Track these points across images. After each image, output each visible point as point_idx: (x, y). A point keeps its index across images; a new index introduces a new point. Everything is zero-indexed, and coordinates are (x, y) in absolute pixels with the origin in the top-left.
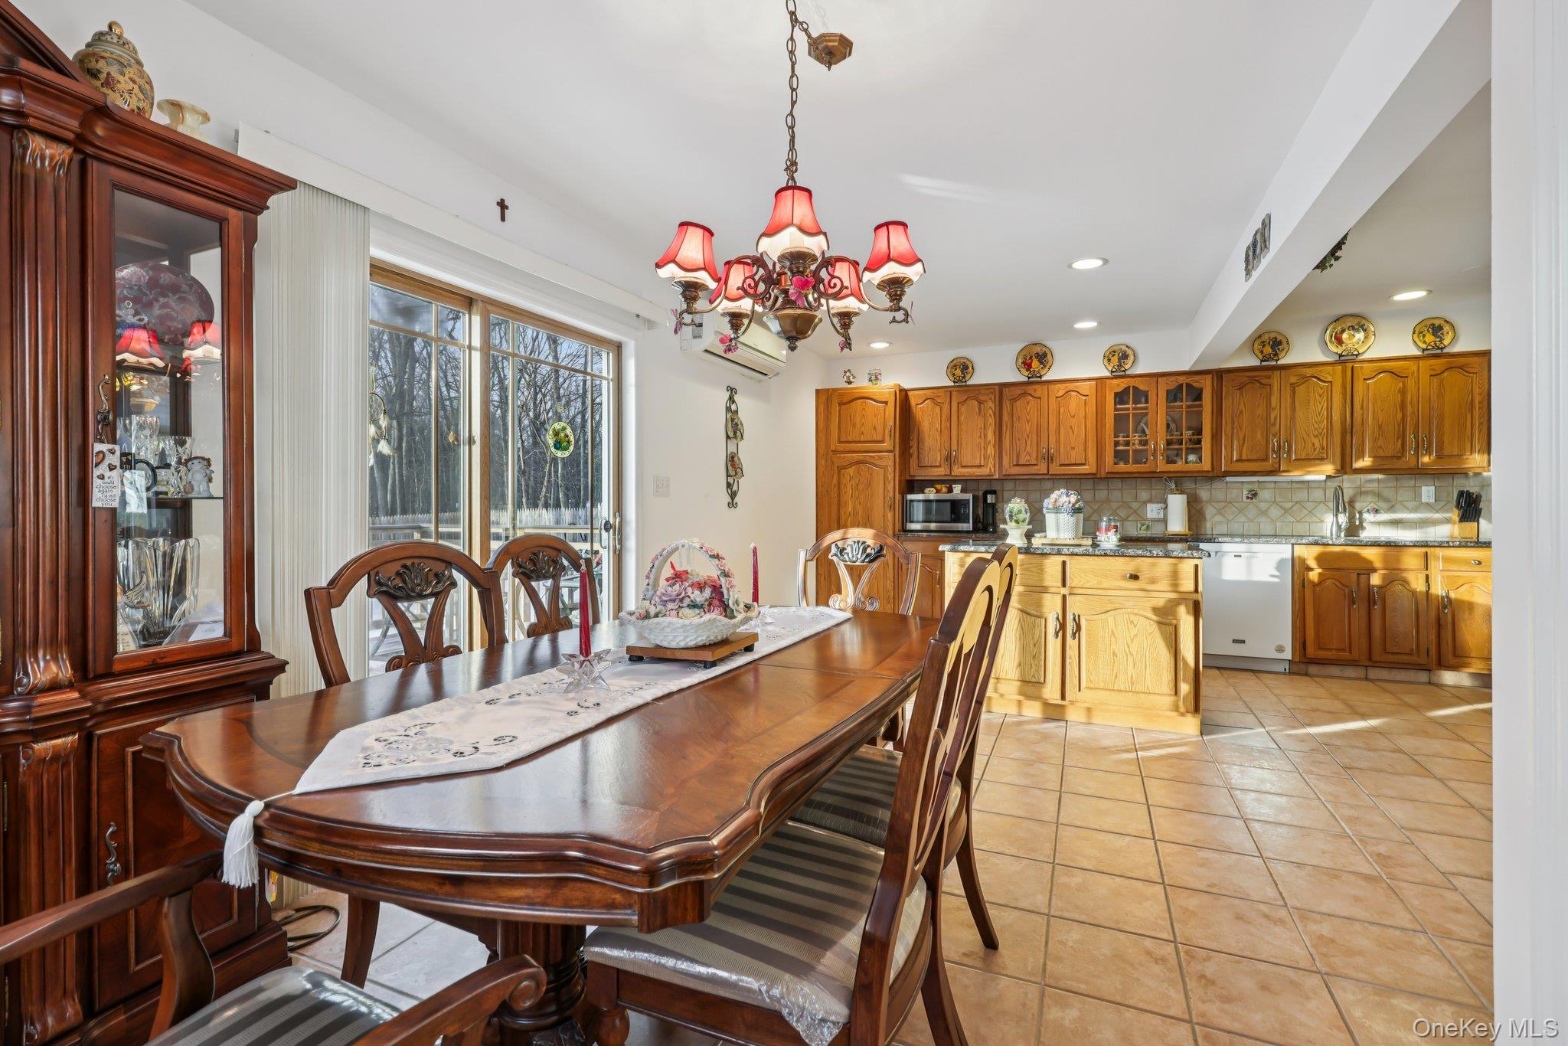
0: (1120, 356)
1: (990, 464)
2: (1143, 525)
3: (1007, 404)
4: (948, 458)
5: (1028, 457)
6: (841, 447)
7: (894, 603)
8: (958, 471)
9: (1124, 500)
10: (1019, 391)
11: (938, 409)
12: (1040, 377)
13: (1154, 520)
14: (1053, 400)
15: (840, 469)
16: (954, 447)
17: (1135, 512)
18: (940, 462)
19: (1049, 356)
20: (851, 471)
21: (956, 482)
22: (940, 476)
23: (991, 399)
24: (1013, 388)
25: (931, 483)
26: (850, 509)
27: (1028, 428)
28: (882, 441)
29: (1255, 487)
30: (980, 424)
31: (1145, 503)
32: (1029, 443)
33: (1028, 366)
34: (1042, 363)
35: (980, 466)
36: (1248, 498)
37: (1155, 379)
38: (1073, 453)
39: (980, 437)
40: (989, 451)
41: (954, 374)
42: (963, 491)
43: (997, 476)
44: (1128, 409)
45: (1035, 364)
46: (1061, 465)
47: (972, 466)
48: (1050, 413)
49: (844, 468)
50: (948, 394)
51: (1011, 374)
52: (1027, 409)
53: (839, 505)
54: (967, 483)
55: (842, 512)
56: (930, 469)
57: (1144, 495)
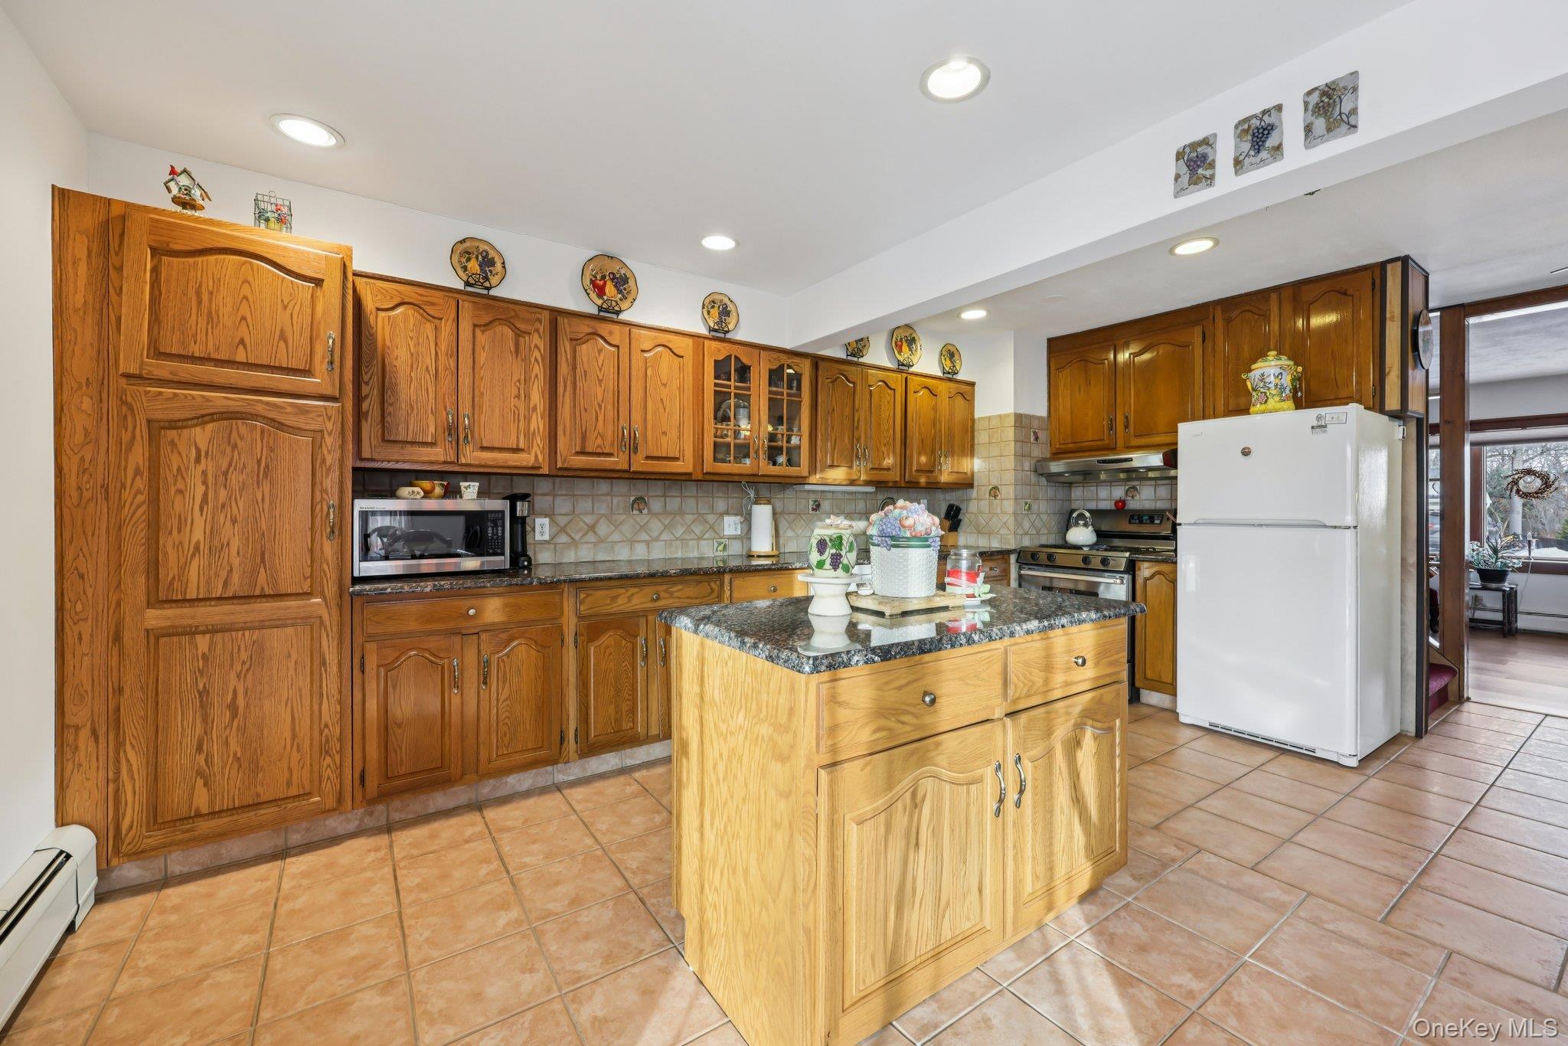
0: (721, 310)
1: (535, 447)
2: (719, 544)
3: (564, 347)
4: (453, 432)
5: (599, 441)
6: (163, 369)
7: (341, 752)
8: (471, 456)
9: (700, 511)
10: (585, 328)
11: (429, 328)
12: (618, 313)
13: (731, 538)
14: (636, 356)
15: (156, 429)
16: (465, 408)
17: (711, 527)
18: (435, 436)
19: (631, 282)
20: (201, 435)
21: (468, 476)
22: (432, 463)
23: (537, 330)
24: (577, 320)
25: (412, 477)
26: (198, 535)
27: (600, 391)
28: (307, 372)
29: (817, 497)
30: (518, 373)
31: (722, 515)
32: (601, 418)
33: (601, 291)
34: (620, 292)
35: (517, 450)
36: (813, 509)
37: (757, 351)
38: (664, 440)
39: (518, 397)
40: (533, 425)
41: (465, 268)
42: (482, 494)
43: (545, 470)
44: (729, 387)
45: (610, 289)
46: (648, 458)
47: (501, 449)
48: (634, 373)
49: (174, 425)
50: (453, 303)
51: (573, 298)
52: (596, 357)
53: (154, 526)
54: (487, 478)
55: (167, 543)
56: (409, 448)
57: (721, 505)
